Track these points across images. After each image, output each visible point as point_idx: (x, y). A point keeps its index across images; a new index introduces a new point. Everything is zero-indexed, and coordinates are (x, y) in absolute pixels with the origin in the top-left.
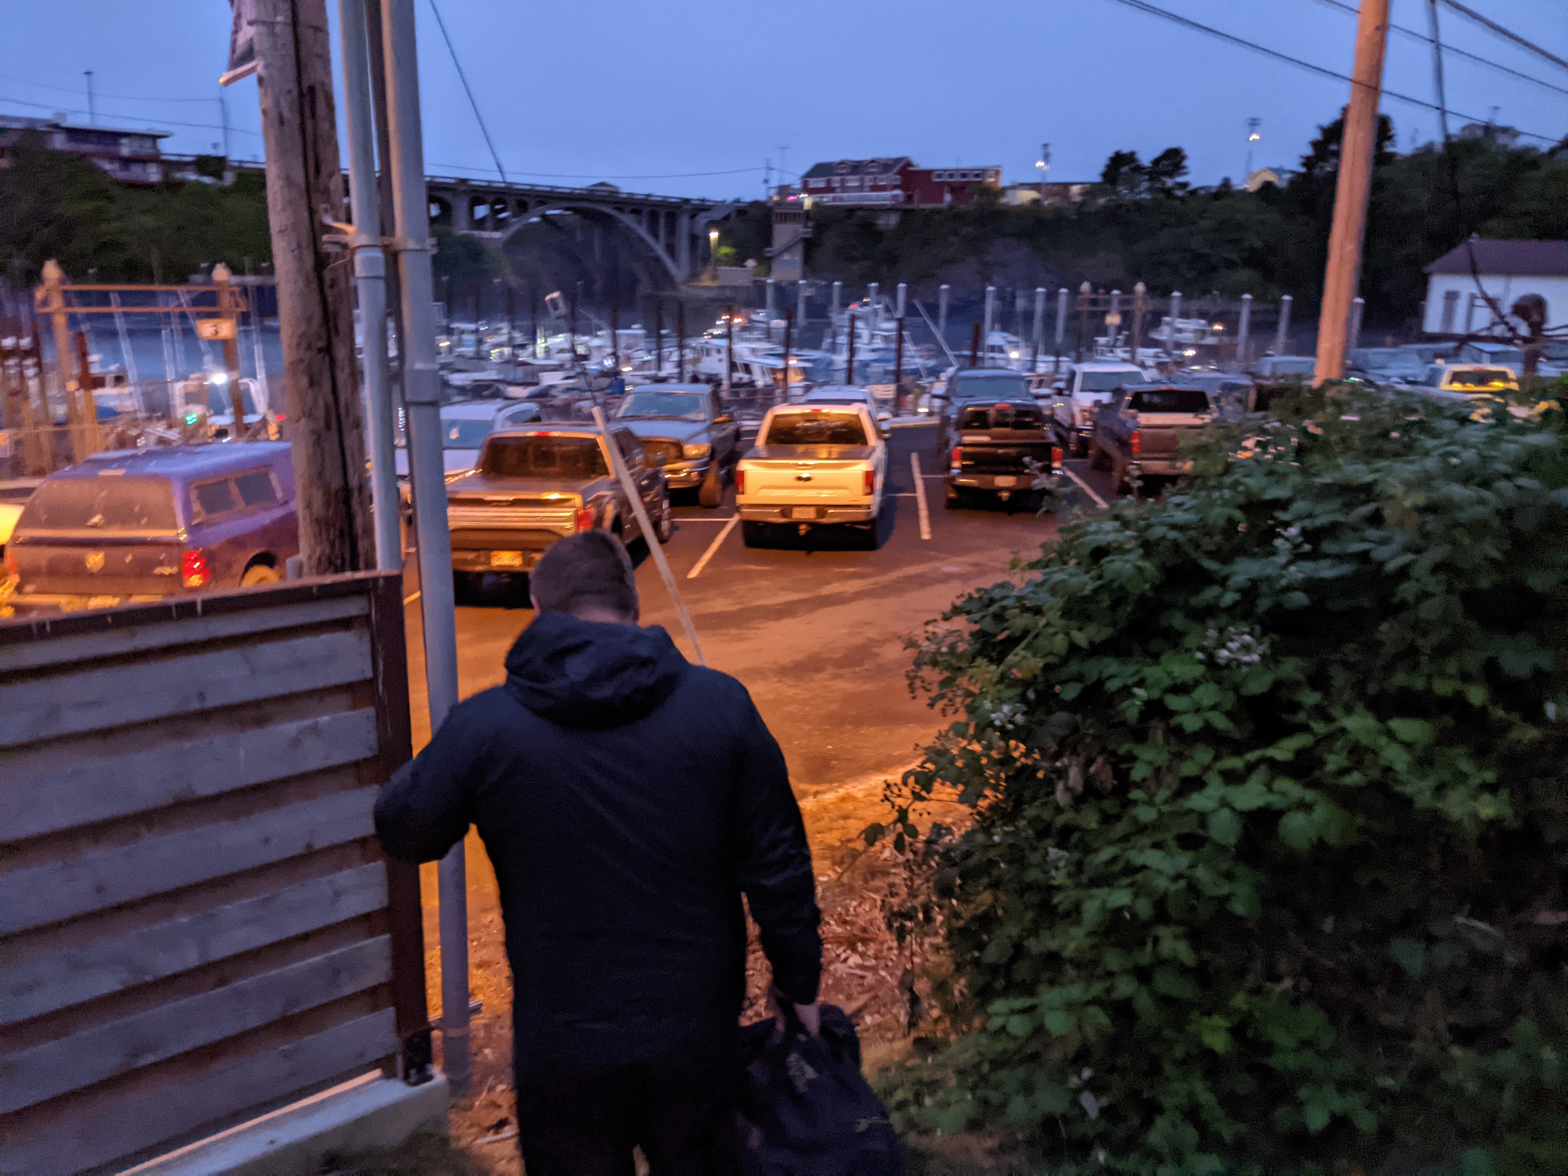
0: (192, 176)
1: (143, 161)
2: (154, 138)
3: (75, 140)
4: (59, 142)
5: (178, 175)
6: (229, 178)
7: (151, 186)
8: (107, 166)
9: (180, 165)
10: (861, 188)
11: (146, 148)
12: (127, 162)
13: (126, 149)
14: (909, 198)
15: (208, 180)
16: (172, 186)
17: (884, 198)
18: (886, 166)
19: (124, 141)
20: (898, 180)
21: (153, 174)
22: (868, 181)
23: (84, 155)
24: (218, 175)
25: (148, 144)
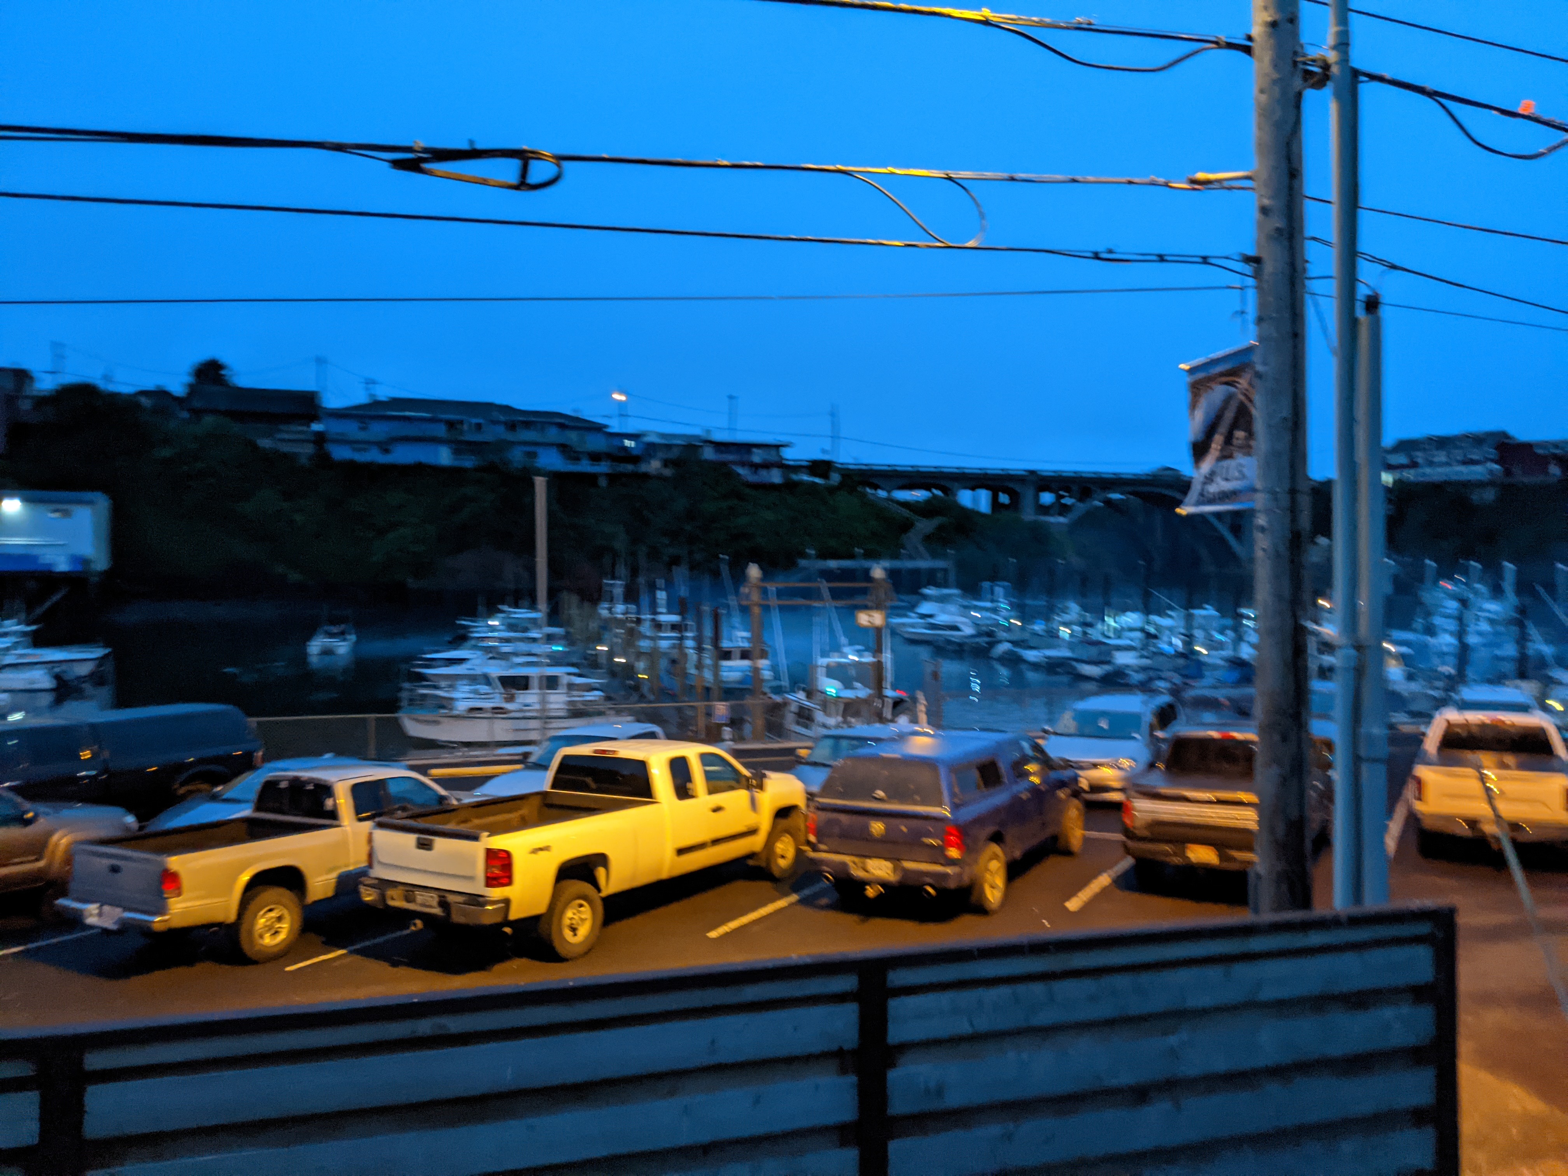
0: (806, 478)
1: (766, 466)
2: (777, 447)
3: (722, 452)
4: (709, 454)
5: (795, 477)
6: (835, 478)
7: (773, 487)
8: (741, 471)
9: (796, 469)
10: (1447, 464)
11: (771, 456)
12: (755, 467)
13: (757, 457)
14: (1508, 472)
15: (817, 480)
16: (790, 486)
17: (1478, 472)
18: (1478, 440)
19: (755, 450)
20: (1492, 453)
21: (776, 477)
22: (1458, 454)
23: (724, 464)
24: (825, 476)
25: (773, 452)
